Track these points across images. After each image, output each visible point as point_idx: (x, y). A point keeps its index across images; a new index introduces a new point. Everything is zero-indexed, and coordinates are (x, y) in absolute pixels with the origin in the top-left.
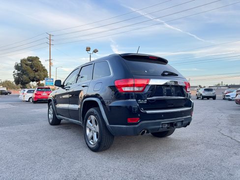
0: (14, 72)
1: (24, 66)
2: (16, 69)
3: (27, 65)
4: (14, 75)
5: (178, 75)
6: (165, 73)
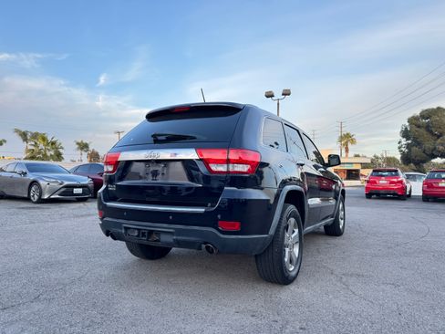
0: (400, 142)
1: (415, 128)
2: (403, 137)
3: (419, 127)
4: (399, 148)
5: (195, 138)
6: (159, 138)
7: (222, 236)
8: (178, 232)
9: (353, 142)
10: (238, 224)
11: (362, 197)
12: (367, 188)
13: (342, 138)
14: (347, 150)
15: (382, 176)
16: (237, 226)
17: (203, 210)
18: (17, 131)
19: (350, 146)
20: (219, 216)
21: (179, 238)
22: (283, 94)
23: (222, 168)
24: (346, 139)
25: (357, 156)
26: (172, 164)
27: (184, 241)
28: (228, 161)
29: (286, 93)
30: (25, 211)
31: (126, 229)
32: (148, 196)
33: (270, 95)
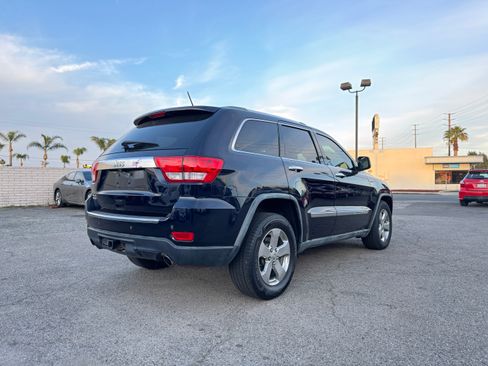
5: (157, 145)
6: (131, 146)
7: (176, 247)
9: (464, 137)
10: (191, 235)
11: (454, 204)
12: (461, 194)
13: (449, 134)
14: (456, 148)
15: (483, 178)
16: (191, 237)
17: (157, 220)
18: (95, 139)
19: (459, 142)
20: (172, 227)
21: (139, 248)
22: (362, 85)
23: (178, 177)
24: (455, 135)
25: (472, 154)
26: (137, 172)
28: (184, 169)
29: (366, 84)
30: (76, 219)
31: (102, 237)
32: (118, 206)
33: (346, 87)
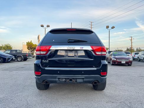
7: (102, 77)
8: (86, 78)
10: (106, 73)
17: (96, 69)
20: (101, 71)
27: (88, 81)
31: (59, 78)
